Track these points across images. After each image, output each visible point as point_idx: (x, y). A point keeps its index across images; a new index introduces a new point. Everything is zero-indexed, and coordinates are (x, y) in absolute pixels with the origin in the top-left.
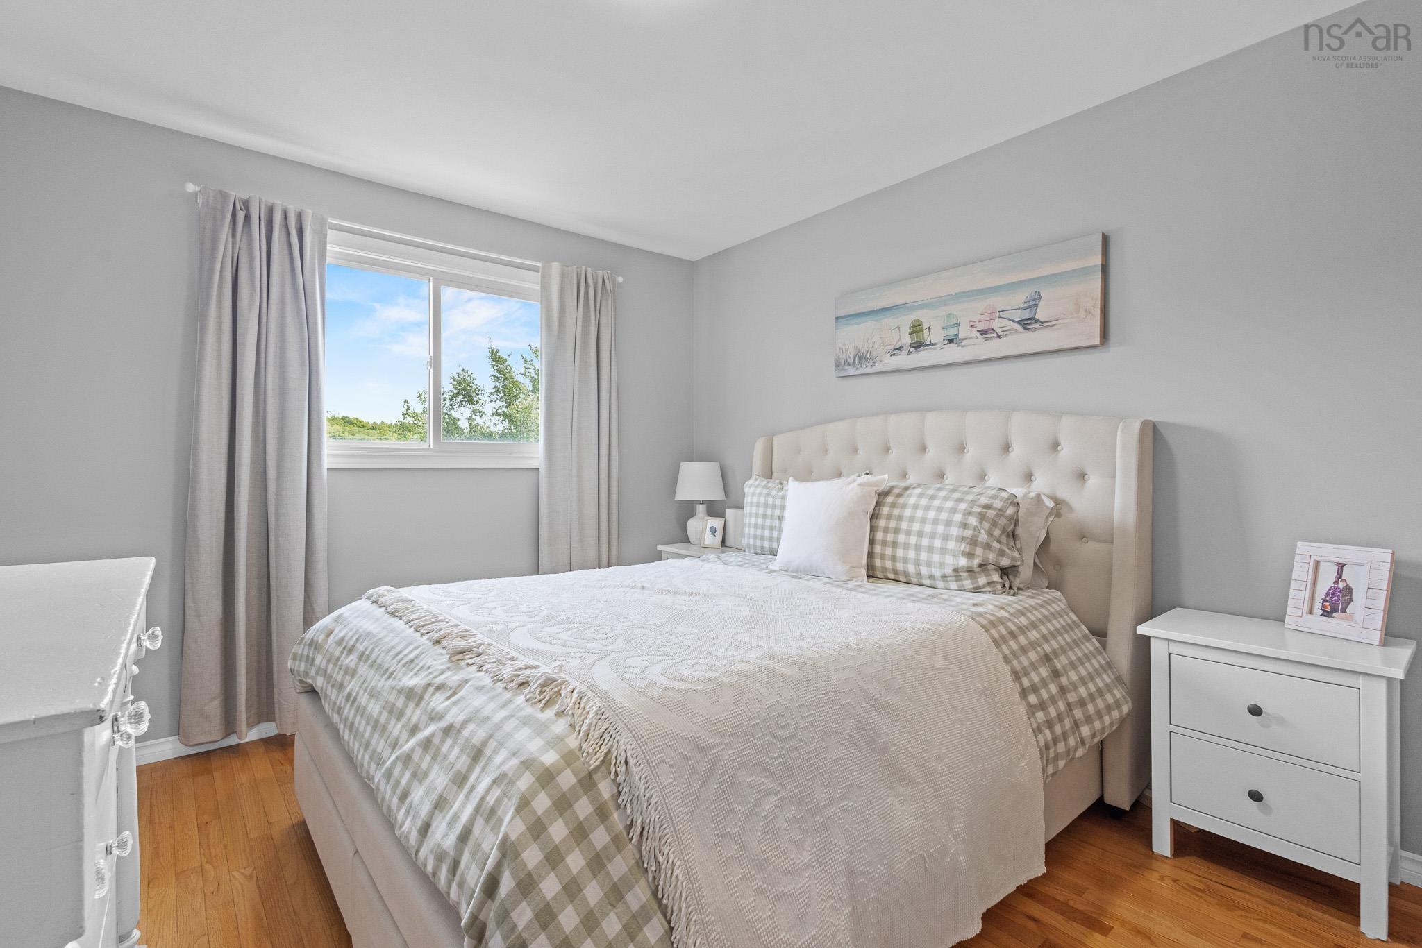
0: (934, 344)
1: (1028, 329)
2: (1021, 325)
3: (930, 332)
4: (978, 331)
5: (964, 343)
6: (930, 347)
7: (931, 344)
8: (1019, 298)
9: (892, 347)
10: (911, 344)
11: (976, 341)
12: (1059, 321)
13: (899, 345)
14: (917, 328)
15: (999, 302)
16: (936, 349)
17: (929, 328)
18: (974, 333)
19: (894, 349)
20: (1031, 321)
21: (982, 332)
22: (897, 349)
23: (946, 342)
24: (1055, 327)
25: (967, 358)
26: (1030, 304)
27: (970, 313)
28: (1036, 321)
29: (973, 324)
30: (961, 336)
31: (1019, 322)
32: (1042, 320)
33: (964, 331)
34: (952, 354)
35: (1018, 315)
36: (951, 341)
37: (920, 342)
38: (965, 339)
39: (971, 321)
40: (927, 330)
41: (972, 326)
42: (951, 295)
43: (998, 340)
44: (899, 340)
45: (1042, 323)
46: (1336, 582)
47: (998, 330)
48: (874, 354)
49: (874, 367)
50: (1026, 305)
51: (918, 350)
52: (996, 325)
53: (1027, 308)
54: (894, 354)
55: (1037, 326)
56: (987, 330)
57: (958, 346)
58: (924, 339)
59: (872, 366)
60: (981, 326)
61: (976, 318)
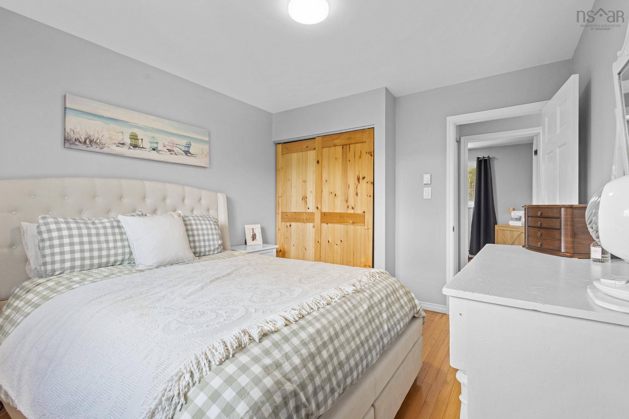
0: (145, 148)
1: (187, 155)
2: (184, 152)
3: (142, 141)
4: (167, 149)
5: (161, 152)
6: (142, 149)
7: (143, 148)
8: (184, 142)
9: (117, 142)
10: (130, 144)
11: (166, 153)
12: (197, 156)
13: (122, 142)
14: (134, 137)
15: (177, 140)
16: (146, 151)
17: (142, 139)
18: (165, 149)
19: (119, 144)
20: (188, 152)
21: (169, 150)
22: (121, 144)
23: (152, 149)
24: (196, 157)
25: (162, 160)
26: (188, 146)
27: (163, 141)
28: (190, 153)
29: (164, 145)
30: (159, 149)
31: (184, 151)
32: (192, 153)
33: (160, 147)
34: (154, 155)
35: (183, 148)
36: (154, 149)
37: (137, 145)
38: (161, 151)
39: (164, 144)
40: (141, 140)
41: (164, 146)
42: (154, 128)
43: (176, 156)
44: (123, 139)
45: (192, 154)
46: (253, 233)
47: (176, 152)
48: (103, 142)
49: (102, 150)
50: (186, 145)
51: (135, 148)
52: (175, 149)
53: (186, 147)
54: (119, 146)
55: (190, 155)
56: (172, 150)
57: (158, 153)
58: (139, 143)
59: (101, 148)
60: (169, 148)
61: (166, 143)
